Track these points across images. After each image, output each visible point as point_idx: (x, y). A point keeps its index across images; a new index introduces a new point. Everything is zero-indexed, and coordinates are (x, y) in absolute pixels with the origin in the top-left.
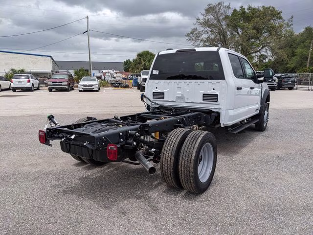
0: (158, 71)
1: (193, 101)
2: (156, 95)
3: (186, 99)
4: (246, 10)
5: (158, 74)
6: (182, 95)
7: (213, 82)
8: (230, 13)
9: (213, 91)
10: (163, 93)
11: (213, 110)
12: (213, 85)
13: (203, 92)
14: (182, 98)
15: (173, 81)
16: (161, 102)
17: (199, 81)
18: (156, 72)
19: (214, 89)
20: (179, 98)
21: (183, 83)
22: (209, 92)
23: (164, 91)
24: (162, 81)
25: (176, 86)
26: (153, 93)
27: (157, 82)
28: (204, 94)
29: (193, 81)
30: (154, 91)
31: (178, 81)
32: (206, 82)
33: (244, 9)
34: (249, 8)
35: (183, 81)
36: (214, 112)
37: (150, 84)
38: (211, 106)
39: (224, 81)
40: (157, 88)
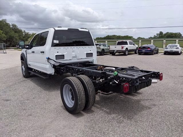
0: (58, 41)
1: (81, 58)
2: (58, 57)
3: (78, 57)
5: (58, 43)
6: (76, 55)
7: (90, 47)
9: (90, 51)
10: (64, 55)
13: (86, 52)
15: (69, 47)
16: (62, 61)
18: (56, 42)
20: (74, 57)
21: (75, 48)
23: (64, 54)
24: (62, 48)
25: (72, 50)
26: (56, 56)
27: (58, 48)
28: (87, 54)
29: (81, 47)
30: (56, 54)
31: (72, 47)
32: (87, 47)
37: (52, 50)
38: (89, 59)
39: (94, 46)
40: (58, 52)
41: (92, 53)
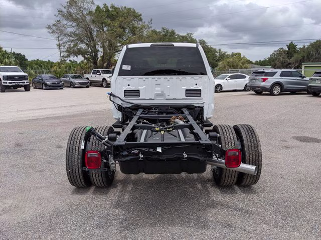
0: (130, 67)
2: (128, 93)
3: (167, 96)
4: (109, 8)
5: (130, 69)
6: (162, 92)
7: (195, 78)
8: (93, 9)
9: (195, 86)
10: (139, 91)
11: (195, 105)
12: (196, 80)
13: (185, 87)
14: (162, 95)
15: (150, 77)
16: (135, 101)
17: (181, 77)
18: (127, 67)
19: (196, 84)
20: (158, 95)
21: (162, 79)
22: (192, 88)
23: (140, 88)
24: (136, 78)
25: (154, 82)
26: (125, 91)
28: (186, 90)
29: (175, 77)
30: (126, 88)
31: (156, 77)
32: (188, 77)
33: (107, 7)
34: (113, 7)
35: (162, 77)
36: (196, 107)
37: (119, 81)
38: (194, 101)
39: (206, 76)
40: (129, 85)
41: (200, 90)
